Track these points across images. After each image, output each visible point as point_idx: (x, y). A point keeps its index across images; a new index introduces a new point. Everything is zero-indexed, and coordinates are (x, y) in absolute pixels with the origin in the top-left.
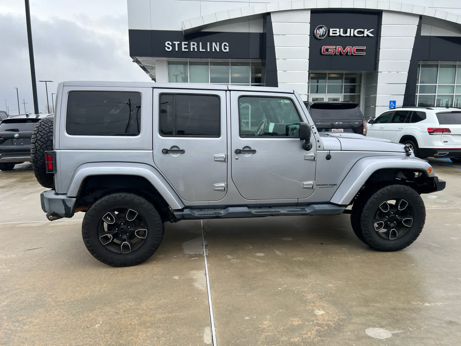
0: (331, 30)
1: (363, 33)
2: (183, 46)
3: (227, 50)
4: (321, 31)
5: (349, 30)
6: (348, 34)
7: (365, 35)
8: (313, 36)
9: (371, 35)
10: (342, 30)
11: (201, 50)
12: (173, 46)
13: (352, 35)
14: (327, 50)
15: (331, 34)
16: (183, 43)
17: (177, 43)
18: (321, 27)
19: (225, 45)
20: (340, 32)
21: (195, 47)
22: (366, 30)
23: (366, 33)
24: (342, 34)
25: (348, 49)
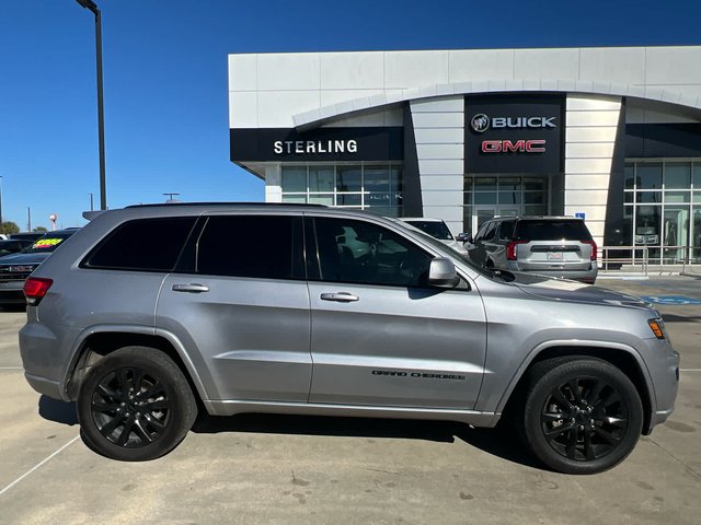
0: (494, 120)
1: (540, 122)
2: (297, 146)
3: (355, 150)
4: (480, 122)
5: (519, 119)
6: (519, 125)
7: (544, 125)
8: (468, 128)
9: (552, 125)
10: (509, 119)
11: (320, 150)
12: (284, 146)
13: (524, 125)
14: (489, 146)
15: (494, 126)
16: (297, 143)
17: (289, 143)
18: (481, 117)
19: (352, 144)
20: (506, 122)
21: (313, 147)
22: (544, 119)
23: (545, 122)
24: (510, 125)
25: (520, 142)
